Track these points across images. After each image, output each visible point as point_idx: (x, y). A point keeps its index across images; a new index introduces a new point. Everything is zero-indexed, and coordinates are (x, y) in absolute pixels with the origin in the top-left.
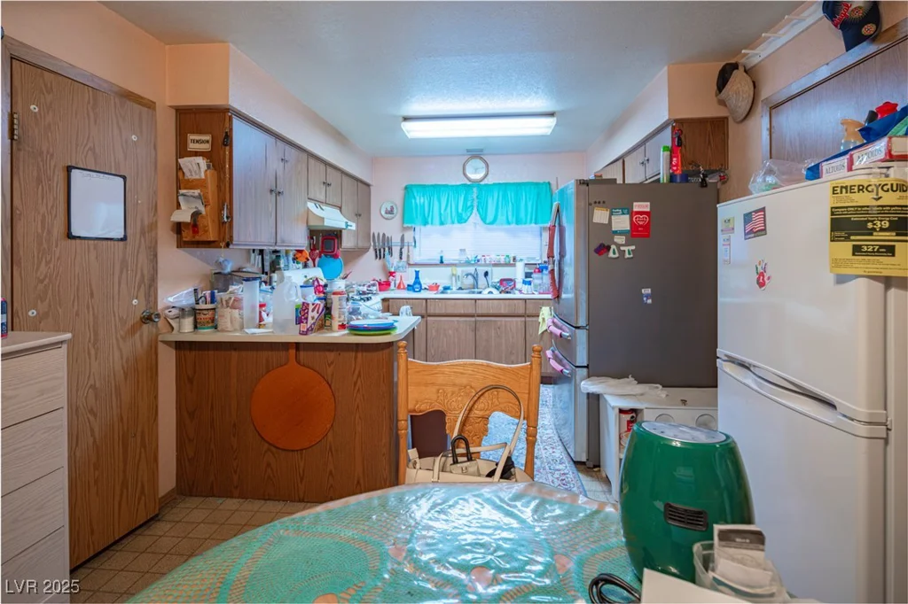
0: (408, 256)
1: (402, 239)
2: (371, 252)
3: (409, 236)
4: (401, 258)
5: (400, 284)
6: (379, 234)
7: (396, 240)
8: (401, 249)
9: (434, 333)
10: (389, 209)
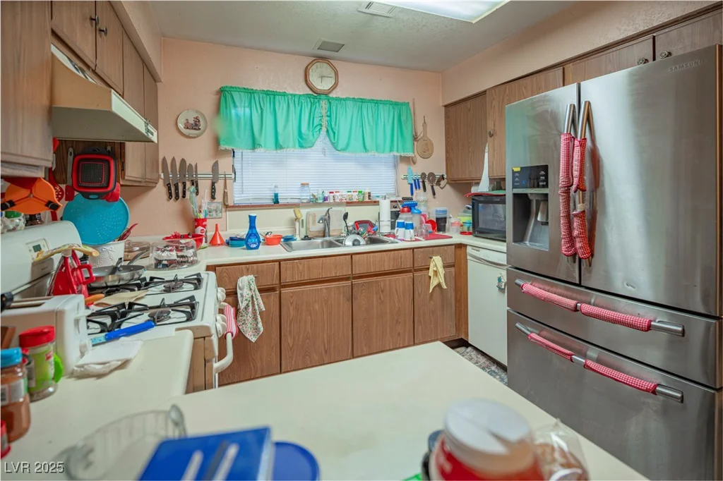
0: (225, 195)
1: (215, 167)
2: (161, 189)
3: (225, 164)
4: (213, 197)
5: (214, 237)
6: (173, 160)
7: (204, 169)
8: (213, 184)
9: (292, 312)
10: (191, 121)
